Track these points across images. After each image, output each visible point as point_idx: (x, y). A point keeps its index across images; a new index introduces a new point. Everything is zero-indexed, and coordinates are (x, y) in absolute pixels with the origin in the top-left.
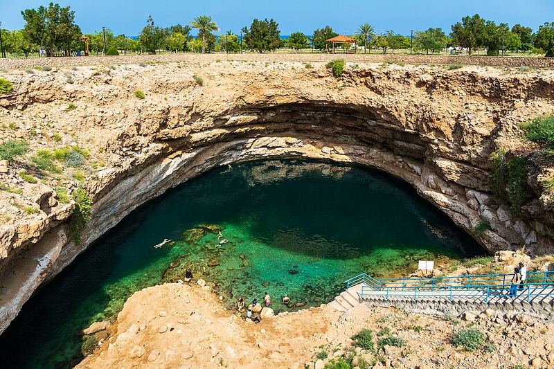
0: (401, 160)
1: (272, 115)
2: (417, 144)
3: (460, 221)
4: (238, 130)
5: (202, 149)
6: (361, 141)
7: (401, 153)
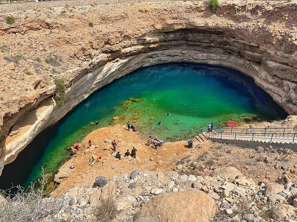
0: (248, 63)
1: (172, 36)
2: (259, 53)
3: (277, 98)
4: (152, 46)
5: (131, 57)
6: (226, 51)
7: (249, 58)
